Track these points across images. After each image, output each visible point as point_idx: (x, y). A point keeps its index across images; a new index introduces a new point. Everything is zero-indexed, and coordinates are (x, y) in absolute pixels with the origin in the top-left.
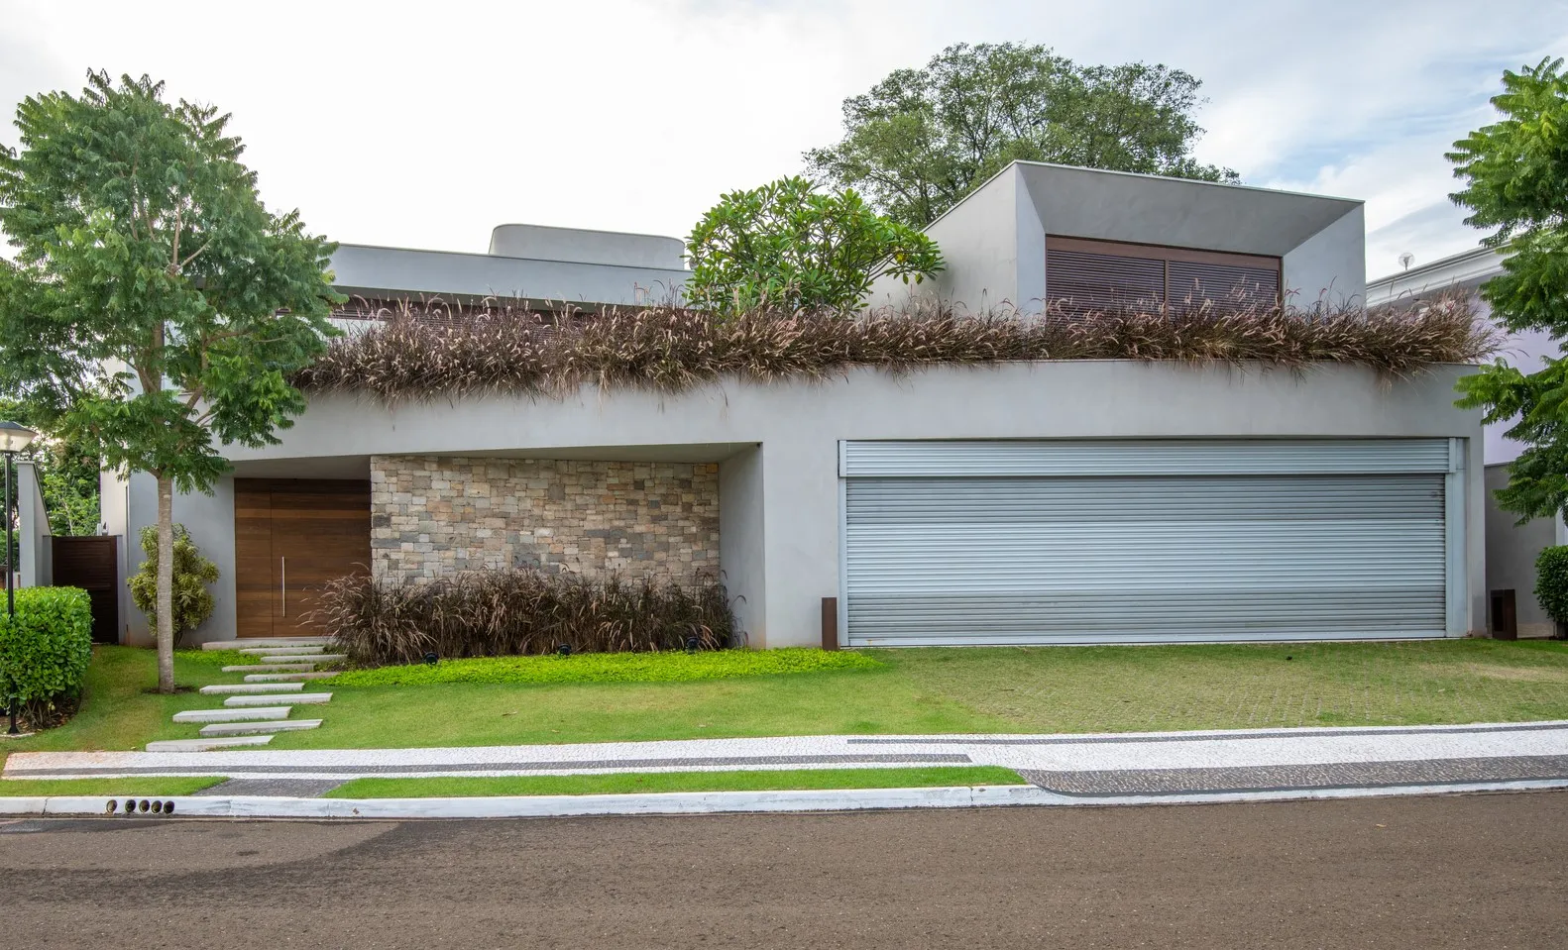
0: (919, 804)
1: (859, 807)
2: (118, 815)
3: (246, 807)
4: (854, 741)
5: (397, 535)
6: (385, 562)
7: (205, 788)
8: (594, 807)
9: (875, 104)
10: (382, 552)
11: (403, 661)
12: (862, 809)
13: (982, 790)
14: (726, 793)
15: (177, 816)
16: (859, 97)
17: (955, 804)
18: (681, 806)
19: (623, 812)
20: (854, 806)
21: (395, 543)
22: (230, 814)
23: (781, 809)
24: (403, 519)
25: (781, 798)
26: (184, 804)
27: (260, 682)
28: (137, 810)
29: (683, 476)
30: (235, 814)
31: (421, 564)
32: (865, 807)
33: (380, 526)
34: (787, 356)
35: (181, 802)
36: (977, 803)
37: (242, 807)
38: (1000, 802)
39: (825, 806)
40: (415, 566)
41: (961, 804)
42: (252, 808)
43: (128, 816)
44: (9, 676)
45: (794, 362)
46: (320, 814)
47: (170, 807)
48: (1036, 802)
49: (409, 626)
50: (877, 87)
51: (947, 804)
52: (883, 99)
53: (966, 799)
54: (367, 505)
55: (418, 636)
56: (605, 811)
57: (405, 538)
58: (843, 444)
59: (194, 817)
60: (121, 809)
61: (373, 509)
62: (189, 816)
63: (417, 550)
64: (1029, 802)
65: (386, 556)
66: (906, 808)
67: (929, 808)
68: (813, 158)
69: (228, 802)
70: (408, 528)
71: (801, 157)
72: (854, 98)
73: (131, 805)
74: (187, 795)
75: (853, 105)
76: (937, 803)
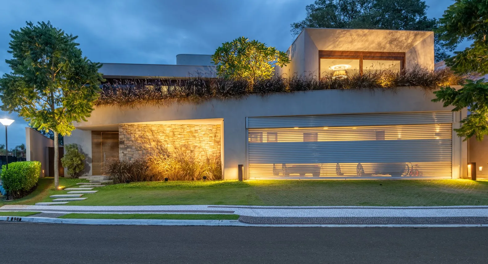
0: (204, 225)
1: (187, 225)
2: (9, 221)
3: (37, 220)
4: (209, 207)
5: (126, 147)
6: (123, 154)
7: (32, 215)
8: (119, 223)
9: (317, 6)
10: (121, 151)
11: (124, 182)
12: (188, 225)
13: (222, 221)
14: (153, 220)
15: (22, 222)
16: (311, 5)
17: (214, 225)
18: (141, 223)
19: (126, 224)
20: (186, 224)
21: (126, 149)
22: (33, 222)
23: (166, 225)
24: (128, 142)
25: (167, 222)
26: (24, 218)
27: (84, 188)
28: (13, 220)
29: (210, 128)
30: (34, 222)
31: (133, 155)
32: (189, 225)
33: (121, 144)
34: (228, 92)
35: (23, 218)
36: (220, 225)
37: (36, 220)
38: (227, 225)
39: (178, 224)
40: (131, 155)
41: (216, 225)
42: (38, 220)
43: (11, 221)
44: (6, 185)
45: (230, 94)
46: (53, 222)
47: (20, 219)
48: (237, 225)
49: (125, 172)
50: (316, 1)
51: (212, 225)
52: (320, 5)
53: (217, 224)
54: (118, 138)
55: (127, 175)
56: (121, 224)
57: (128, 147)
58: (247, 118)
59: (25, 222)
60: (10, 220)
61: (119, 139)
62: (24, 222)
63: (132, 151)
64: (235, 225)
65: (123, 152)
66: (200, 226)
67: (206, 226)
68: (294, 26)
69: (33, 218)
70: (129, 145)
71: (290, 26)
72: (309, 5)
73: (12, 219)
74: (26, 216)
75: (309, 7)
76: (209, 224)
